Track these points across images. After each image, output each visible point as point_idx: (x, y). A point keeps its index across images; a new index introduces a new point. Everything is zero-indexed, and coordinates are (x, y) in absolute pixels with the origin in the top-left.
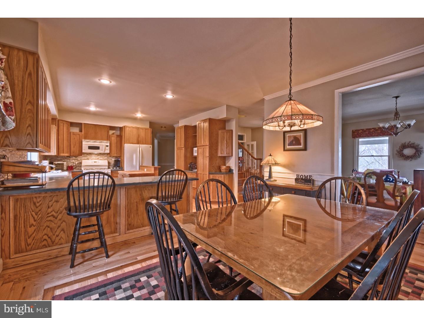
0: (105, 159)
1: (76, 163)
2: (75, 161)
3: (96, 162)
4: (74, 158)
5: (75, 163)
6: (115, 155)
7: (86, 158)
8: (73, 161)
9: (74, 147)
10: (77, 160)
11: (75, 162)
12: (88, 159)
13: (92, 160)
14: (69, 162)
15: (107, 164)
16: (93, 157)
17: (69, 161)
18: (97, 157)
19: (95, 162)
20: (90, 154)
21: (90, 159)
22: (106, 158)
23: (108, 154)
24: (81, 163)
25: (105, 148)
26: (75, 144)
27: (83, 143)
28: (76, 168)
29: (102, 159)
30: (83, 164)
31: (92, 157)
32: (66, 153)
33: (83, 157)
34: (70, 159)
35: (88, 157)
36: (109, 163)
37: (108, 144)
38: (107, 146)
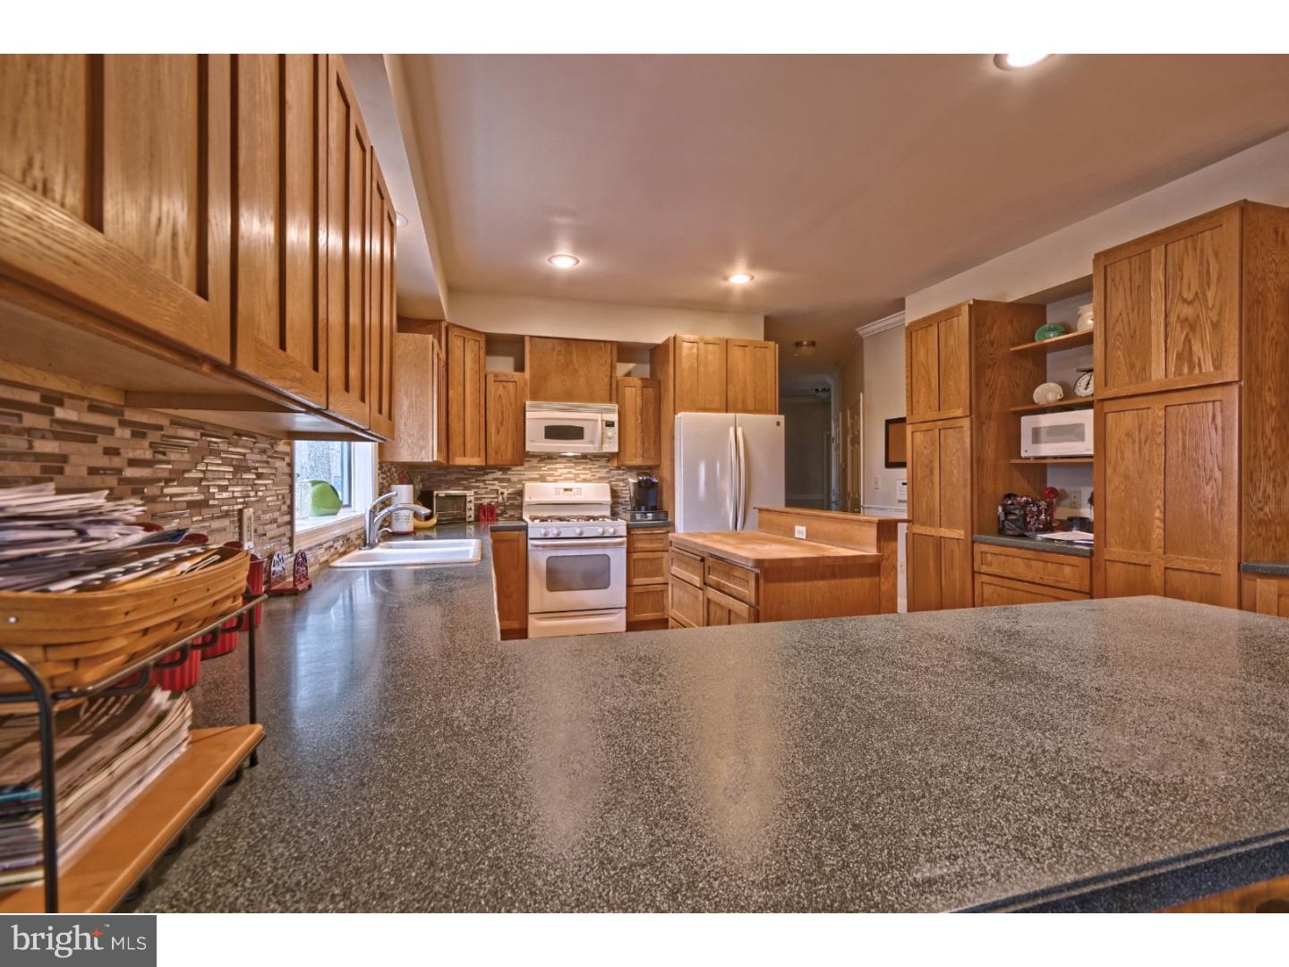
0: (601, 479)
1: (505, 495)
2: (503, 487)
3: (571, 490)
4: (499, 474)
5: (502, 493)
6: (638, 462)
7: (535, 475)
8: (497, 485)
9: (498, 433)
10: (508, 480)
11: (501, 490)
12: (543, 479)
13: (556, 481)
14: (483, 491)
15: (608, 499)
16: (560, 471)
17: (481, 485)
18: (573, 471)
19: (566, 490)
20: (549, 458)
21: (548, 478)
22: (603, 472)
23: (610, 457)
24: (520, 493)
25: (603, 434)
26: (500, 418)
27: (529, 415)
28: (504, 512)
29: (589, 476)
30: (527, 499)
31: (556, 469)
32: (472, 456)
33: (526, 470)
34: (486, 477)
35: (546, 469)
36: (614, 494)
37: (614, 417)
38: (610, 424)
